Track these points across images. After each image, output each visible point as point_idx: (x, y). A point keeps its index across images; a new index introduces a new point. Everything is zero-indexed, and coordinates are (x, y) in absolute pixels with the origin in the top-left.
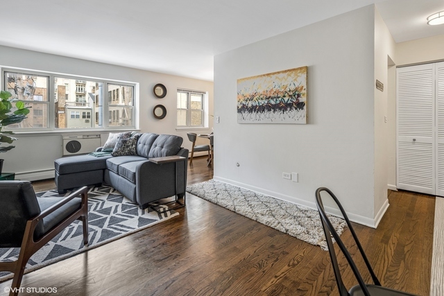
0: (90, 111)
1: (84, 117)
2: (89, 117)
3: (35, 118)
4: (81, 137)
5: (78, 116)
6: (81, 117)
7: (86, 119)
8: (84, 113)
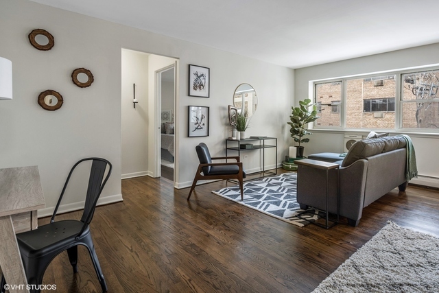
4: (361, 137)
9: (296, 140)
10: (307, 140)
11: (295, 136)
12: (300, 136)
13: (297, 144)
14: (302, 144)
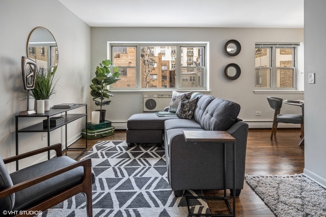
0: (194, 76)
1: (191, 80)
2: (194, 80)
3: (163, 81)
4: (157, 96)
5: (187, 80)
6: (189, 80)
7: (192, 81)
8: (191, 77)
9: (97, 104)
10: (108, 103)
11: (97, 99)
12: (102, 99)
13: (99, 107)
14: (104, 107)
